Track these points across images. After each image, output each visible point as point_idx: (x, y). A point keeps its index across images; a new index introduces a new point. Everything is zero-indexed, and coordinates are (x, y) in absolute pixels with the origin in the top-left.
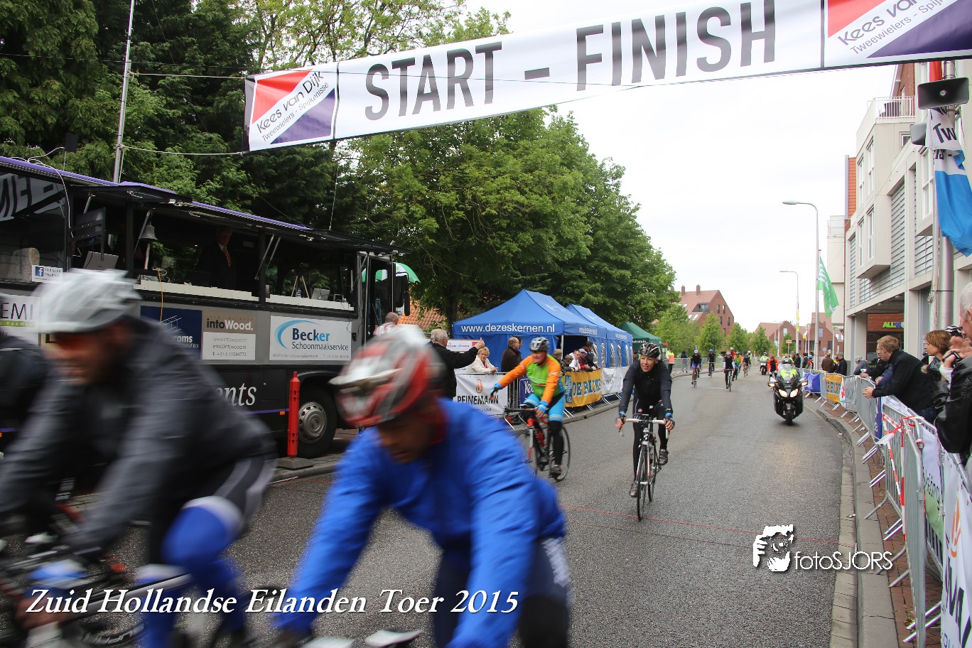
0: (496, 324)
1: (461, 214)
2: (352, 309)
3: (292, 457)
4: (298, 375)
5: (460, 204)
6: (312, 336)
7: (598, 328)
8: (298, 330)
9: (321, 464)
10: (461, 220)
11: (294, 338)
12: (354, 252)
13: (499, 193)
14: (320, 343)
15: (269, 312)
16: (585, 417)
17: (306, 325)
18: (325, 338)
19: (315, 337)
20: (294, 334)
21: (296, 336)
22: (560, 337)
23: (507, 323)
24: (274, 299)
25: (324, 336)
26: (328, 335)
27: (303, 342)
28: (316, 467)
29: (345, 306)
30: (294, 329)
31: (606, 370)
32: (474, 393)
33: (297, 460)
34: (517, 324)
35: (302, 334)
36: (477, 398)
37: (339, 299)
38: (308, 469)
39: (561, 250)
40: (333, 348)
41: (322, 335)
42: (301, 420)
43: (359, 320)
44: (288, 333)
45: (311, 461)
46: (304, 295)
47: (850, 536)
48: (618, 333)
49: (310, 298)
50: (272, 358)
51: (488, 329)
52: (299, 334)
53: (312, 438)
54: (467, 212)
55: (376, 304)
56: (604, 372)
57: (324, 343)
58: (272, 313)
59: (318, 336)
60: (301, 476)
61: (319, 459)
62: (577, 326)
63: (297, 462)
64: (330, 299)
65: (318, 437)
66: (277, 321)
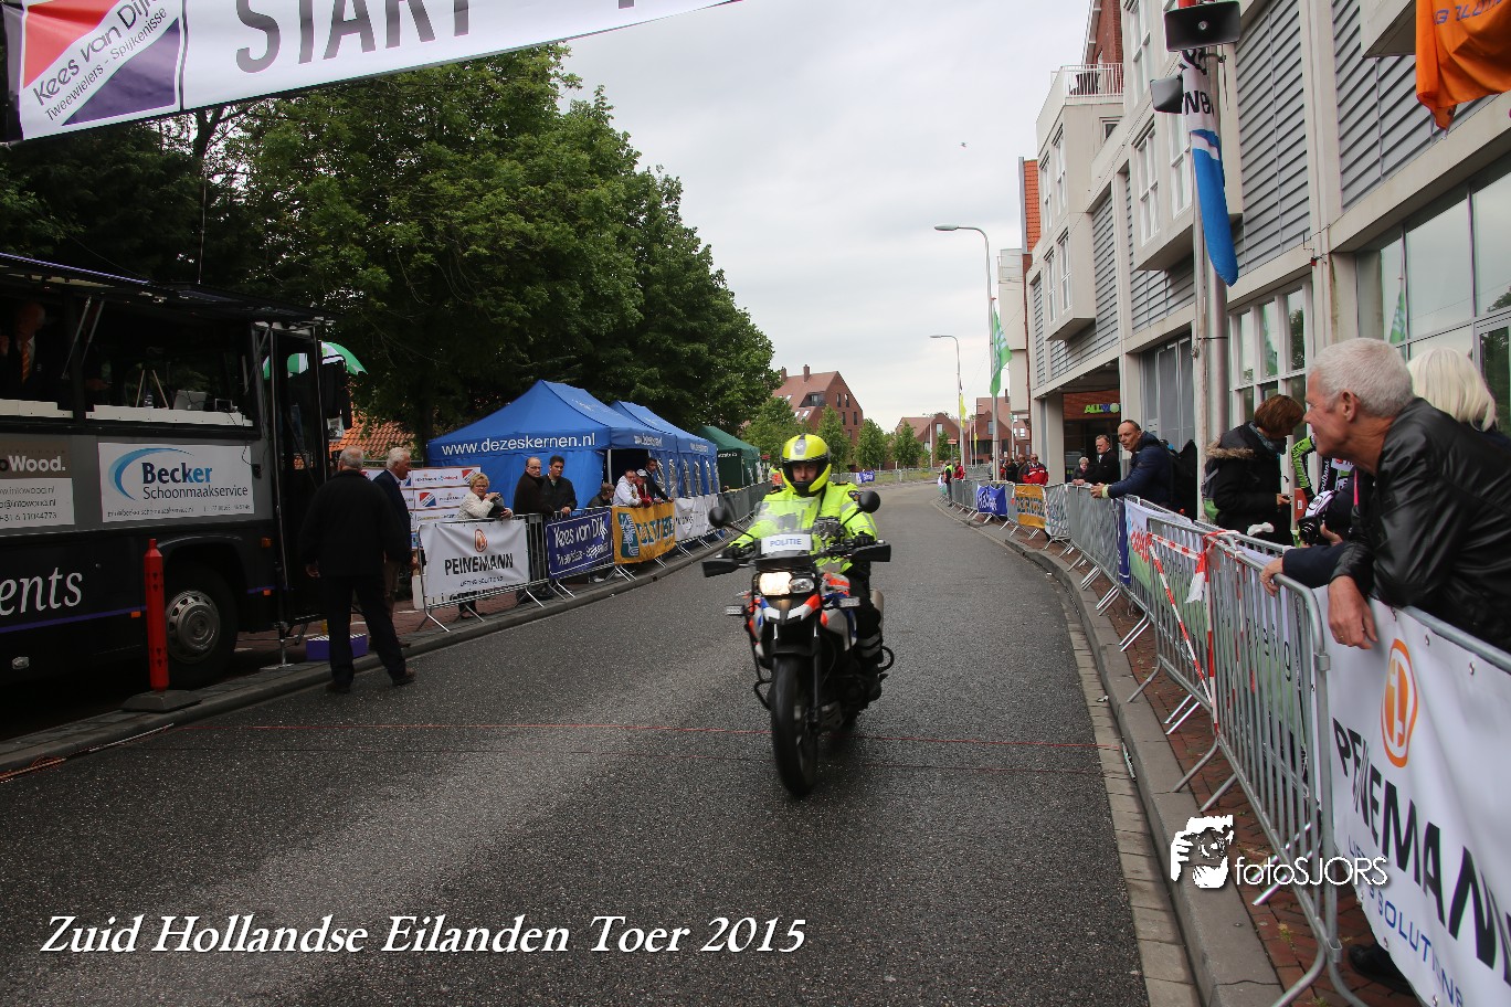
0: (498, 439)
1: (428, 257)
2: (248, 423)
3: (161, 690)
4: (159, 546)
5: (423, 241)
6: (179, 475)
7: (663, 435)
8: (152, 467)
9: (214, 697)
10: (428, 266)
11: (146, 481)
12: (246, 323)
13: (489, 220)
14: (195, 486)
15: (94, 437)
16: (655, 579)
17: (167, 456)
18: (203, 477)
19: (185, 475)
20: (146, 473)
21: (150, 476)
22: (606, 452)
23: (517, 436)
24: (102, 412)
25: (202, 473)
26: (208, 471)
27: (164, 487)
28: (206, 704)
29: (237, 419)
30: (145, 465)
31: (681, 501)
32: (472, 553)
33: (169, 694)
34: (533, 436)
35: (160, 472)
36: (479, 561)
37: (224, 408)
38: (193, 708)
39: (595, 314)
40: (220, 492)
41: (198, 472)
42: (171, 623)
43: (262, 444)
44: (133, 474)
45: (198, 694)
46: (158, 404)
47: (1111, 733)
48: (695, 442)
49: (171, 408)
50: (106, 519)
51: (486, 447)
52: (156, 472)
53: (197, 653)
54: (439, 256)
55: (292, 414)
56: (678, 505)
57: (203, 486)
58: (100, 438)
59: (192, 474)
60: (179, 723)
61: (210, 688)
62: (631, 433)
63: (169, 697)
64: (208, 408)
65: (206, 651)
66: (110, 452)
